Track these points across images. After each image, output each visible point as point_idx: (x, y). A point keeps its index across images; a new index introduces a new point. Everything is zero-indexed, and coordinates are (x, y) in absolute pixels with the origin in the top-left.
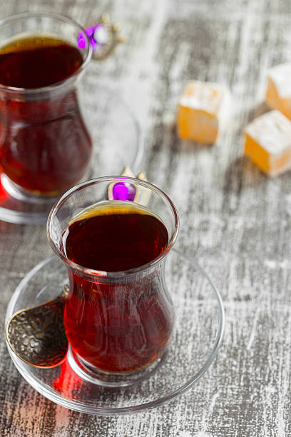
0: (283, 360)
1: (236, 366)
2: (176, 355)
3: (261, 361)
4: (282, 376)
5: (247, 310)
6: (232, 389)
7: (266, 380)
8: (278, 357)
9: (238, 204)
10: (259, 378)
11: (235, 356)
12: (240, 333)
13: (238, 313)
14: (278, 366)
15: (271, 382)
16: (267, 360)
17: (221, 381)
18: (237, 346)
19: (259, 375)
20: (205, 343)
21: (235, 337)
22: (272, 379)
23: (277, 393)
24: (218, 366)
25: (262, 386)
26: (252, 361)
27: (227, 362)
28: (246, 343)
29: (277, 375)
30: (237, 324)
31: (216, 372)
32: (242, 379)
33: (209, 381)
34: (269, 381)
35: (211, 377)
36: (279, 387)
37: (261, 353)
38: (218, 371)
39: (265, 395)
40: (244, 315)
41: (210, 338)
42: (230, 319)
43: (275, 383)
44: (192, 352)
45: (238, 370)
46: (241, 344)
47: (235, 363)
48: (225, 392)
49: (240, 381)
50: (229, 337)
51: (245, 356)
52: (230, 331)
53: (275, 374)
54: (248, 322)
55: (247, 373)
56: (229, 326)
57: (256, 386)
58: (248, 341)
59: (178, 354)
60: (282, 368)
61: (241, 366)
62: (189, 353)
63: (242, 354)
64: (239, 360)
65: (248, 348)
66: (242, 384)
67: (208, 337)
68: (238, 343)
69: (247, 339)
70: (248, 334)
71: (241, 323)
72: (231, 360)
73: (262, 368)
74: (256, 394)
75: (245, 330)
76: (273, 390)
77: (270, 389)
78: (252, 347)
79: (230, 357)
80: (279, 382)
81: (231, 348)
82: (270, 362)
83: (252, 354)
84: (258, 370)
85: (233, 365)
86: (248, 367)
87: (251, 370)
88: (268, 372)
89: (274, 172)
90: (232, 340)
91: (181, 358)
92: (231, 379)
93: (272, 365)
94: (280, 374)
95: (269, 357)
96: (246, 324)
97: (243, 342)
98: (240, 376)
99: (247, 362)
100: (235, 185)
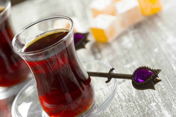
0: (153, 92)
1: (132, 104)
2: (103, 115)
3: (143, 97)
4: (156, 97)
5: (126, 85)
6: (135, 112)
7: (149, 102)
8: (150, 92)
10: (145, 103)
11: (130, 101)
12: (127, 93)
13: (123, 88)
14: (152, 95)
15: (152, 102)
16: (146, 96)
17: (128, 112)
18: (129, 98)
19: (145, 102)
20: (116, 104)
21: (126, 96)
22: (152, 100)
23: (157, 104)
24: (123, 108)
25: (149, 105)
26: (139, 99)
27: (127, 105)
28: (132, 95)
29: (153, 98)
31: (124, 110)
32: (138, 107)
33: (122, 115)
34: (151, 102)
35: (122, 113)
37: (141, 95)
39: (152, 107)
40: (126, 87)
41: (117, 101)
42: (120, 91)
43: (154, 101)
45: (134, 105)
46: (130, 96)
47: (131, 103)
48: (132, 115)
49: (137, 108)
50: (123, 97)
51: (135, 99)
52: (122, 95)
53: (152, 98)
54: (129, 88)
55: (139, 104)
56: (121, 93)
57: (146, 106)
58: (133, 94)
59: (104, 114)
60: (154, 95)
61: (134, 103)
62: (109, 111)
63: (133, 99)
64: (132, 102)
65: (134, 95)
66: (139, 108)
67: (116, 101)
68: (129, 96)
69: (132, 93)
70: (131, 92)
71: (125, 90)
72: (128, 103)
73: (145, 99)
74: (147, 109)
75: (129, 91)
76: (155, 104)
77: (153, 104)
78: (136, 95)
79: (127, 103)
80: (156, 100)
81: (126, 100)
82: (147, 95)
83: (137, 97)
84: (143, 101)
86: (138, 102)
87: (140, 102)
88: (148, 99)
90: (125, 97)
91: (106, 114)
92: (132, 110)
93: (149, 96)
94: (154, 97)
95: (146, 94)
96: (128, 89)
97: (131, 95)
98: (136, 106)
99: (136, 101)
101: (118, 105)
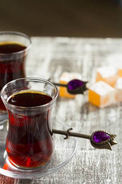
0: (113, 170)
1: (92, 173)
2: (66, 170)
3: (103, 170)
4: (113, 176)
5: (95, 153)
6: (91, 181)
7: (106, 177)
8: (111, 169)
9: (87, 117)
10: (103, 177)
11: (91, 169)
12: (93, 161)
13: (91, 154)
14: (111, 172)
15: (109, 178)
16: (106, 170)
17: (86, 178)
18: (92, 166)
19: (103, 175)
20: (80, 166)
21: (91, 163)
22: (109, 177)
23: (112, 182)
24: (84, 172)
25: (105, 179)
26: (99, 171)
27: (88, 171)
28: (96, 165)
29: (111, 175)
30: (91, 158)
31: (84, 175)
32: (95, 177)
33: (81, 178)
34: (108, 177)
35: (81, 177)
36: (112, 179)
37: (103, 168)
38: (84, 174)
39: (106, 183)
40: (94, 155)
42: (88, 156)
43: (110, 178)
44: (73, 169)
45: (93, 174)
46: (94, 165)
47: (92, 171)
48: (88, 182)
49: (95, 178)
50: (88, 163)
51: (96, 169)
52: (89, 160)
53: (110, 175)
54: (96, 157)
55: (97, 175)
56: (88, 158)
57: (102, 179)
58: (97, 164)
59: (67, 170)
60: (113, 173)
61: (94, 172)
62: (72, 170)
63: (95, 168)
64: (93, 170)
65: (97, 166)
66: (96, 179)
67: (81, 164)
68: (92, 164)
69: (96, 163)
70: (96, 161)
71: (93, 158)
72: (90, 170)
73: (104, 173)
74: (102, 182)
75: (95, 160)
76: (110, 181)
77: (108, 180)
78: (99, 166)
79: (89, 169)
80: (112, 178)
81: (89, 166)
82: (107, 171)
83: (99, 168)
84: (102, 174)
85: (91, 172)
86: (98, 173)
87: (99, 174)
88: (107, 174)
89: (102, 106)
90: (90, 164)
91: (68, 171)
92: (90, 177)
93: (108, 172)
94: (112, 175)
95: (107, 169)
96: (95, 158)
97: (95, 164)
98: (95, 176)
99: (97, 171)
100: (85, 111)
101: (81, 168)
